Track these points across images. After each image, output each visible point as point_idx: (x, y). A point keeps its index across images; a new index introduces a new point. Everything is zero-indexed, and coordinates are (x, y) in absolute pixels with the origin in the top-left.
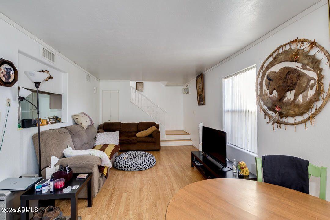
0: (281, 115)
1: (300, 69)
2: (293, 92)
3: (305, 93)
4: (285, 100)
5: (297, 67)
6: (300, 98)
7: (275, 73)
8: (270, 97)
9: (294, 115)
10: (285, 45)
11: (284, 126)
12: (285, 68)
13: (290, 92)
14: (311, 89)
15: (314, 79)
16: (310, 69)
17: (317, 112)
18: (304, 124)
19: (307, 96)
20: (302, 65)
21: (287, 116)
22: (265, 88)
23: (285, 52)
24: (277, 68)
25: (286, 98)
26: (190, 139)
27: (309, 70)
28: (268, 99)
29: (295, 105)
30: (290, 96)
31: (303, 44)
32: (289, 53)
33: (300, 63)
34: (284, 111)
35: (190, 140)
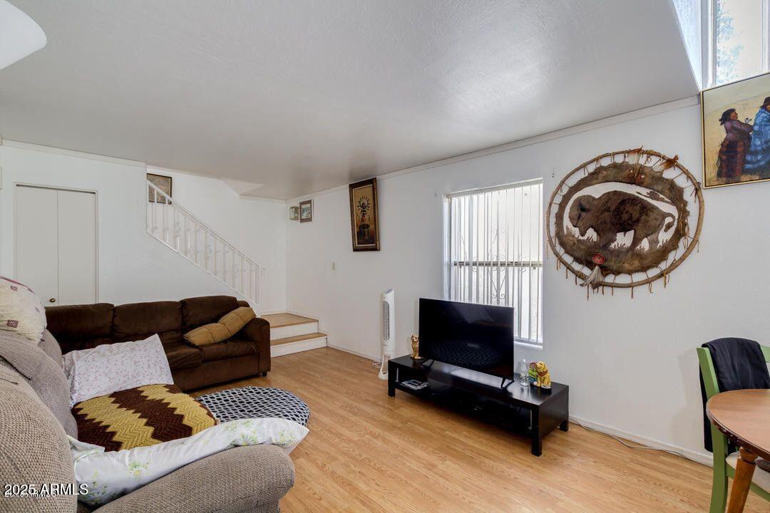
0: (605, 270)
1: (645, 198)
2: (631, 234)
3: (653, 237)
4: (612, 246)
5: (639, 193)
6: (645, 244)
7: (594, 199)
8: (579, 241)
9: (631, 271)
10: (614, 154)
11: (610, 289)
12: (615, 192)
13: (625, 234)
14: (666, 231)
15: (670, 215)
16: (666, 199)
17: (674, 266)
18: (647, 286)
19: (657, 242)
20: (649, 191)
21: (617, 273)
22: (567, 222)
23: (615, 166)
24: (597, 191)
25: (616, 243)
26: (316, 331)
27: (662, 200)
28: (574, 244)
29: (633, 255)
30: (623, 240)
31: (649, 159)
32: (624, 168)
33: (646, 187)
34: (612, 264)
35: (319, 335)
